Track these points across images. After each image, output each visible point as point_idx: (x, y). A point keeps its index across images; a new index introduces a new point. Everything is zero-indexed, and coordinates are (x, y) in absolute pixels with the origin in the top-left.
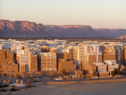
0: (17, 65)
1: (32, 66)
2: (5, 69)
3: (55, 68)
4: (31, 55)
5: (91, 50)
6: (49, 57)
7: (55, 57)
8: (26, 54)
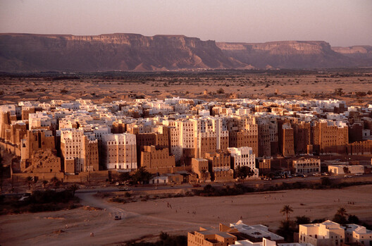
0: (59, 159)
1: (88, 160)
2: (35, 167)
3: (133, 164)
4: (86, 140)
5: (207, 127)
6: (121, 143)
7: (133, 142)
8: (75, 139)
